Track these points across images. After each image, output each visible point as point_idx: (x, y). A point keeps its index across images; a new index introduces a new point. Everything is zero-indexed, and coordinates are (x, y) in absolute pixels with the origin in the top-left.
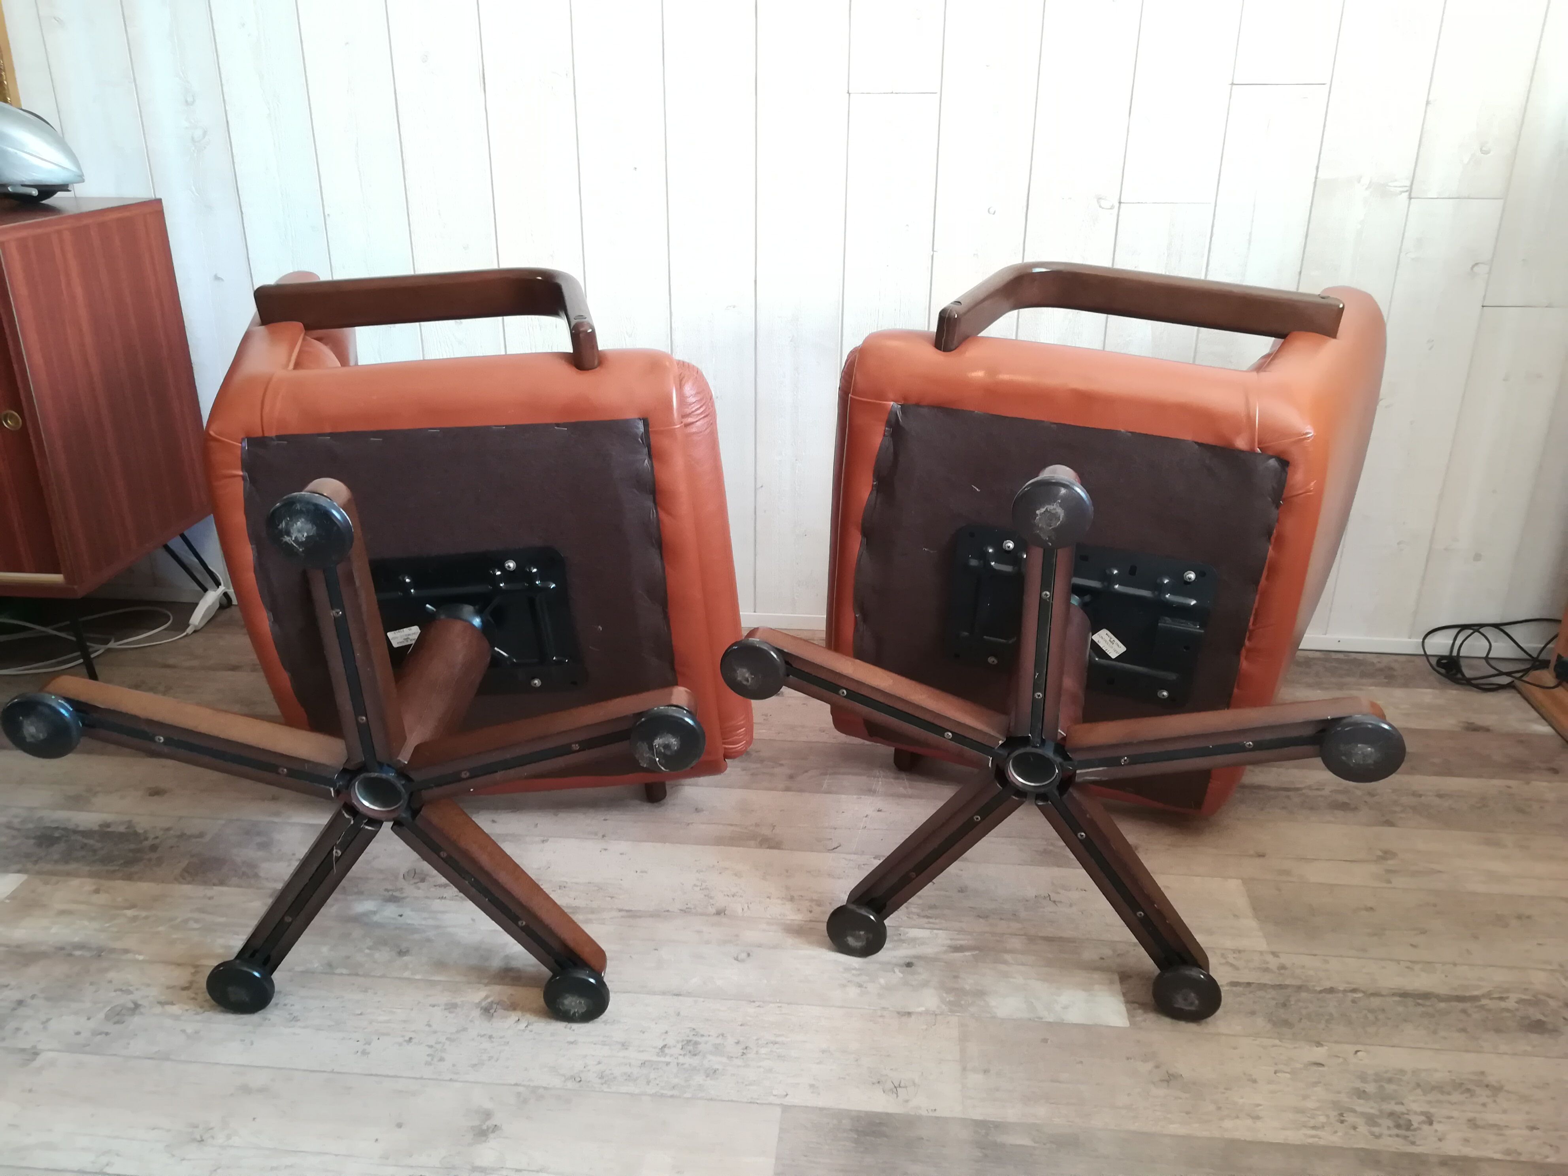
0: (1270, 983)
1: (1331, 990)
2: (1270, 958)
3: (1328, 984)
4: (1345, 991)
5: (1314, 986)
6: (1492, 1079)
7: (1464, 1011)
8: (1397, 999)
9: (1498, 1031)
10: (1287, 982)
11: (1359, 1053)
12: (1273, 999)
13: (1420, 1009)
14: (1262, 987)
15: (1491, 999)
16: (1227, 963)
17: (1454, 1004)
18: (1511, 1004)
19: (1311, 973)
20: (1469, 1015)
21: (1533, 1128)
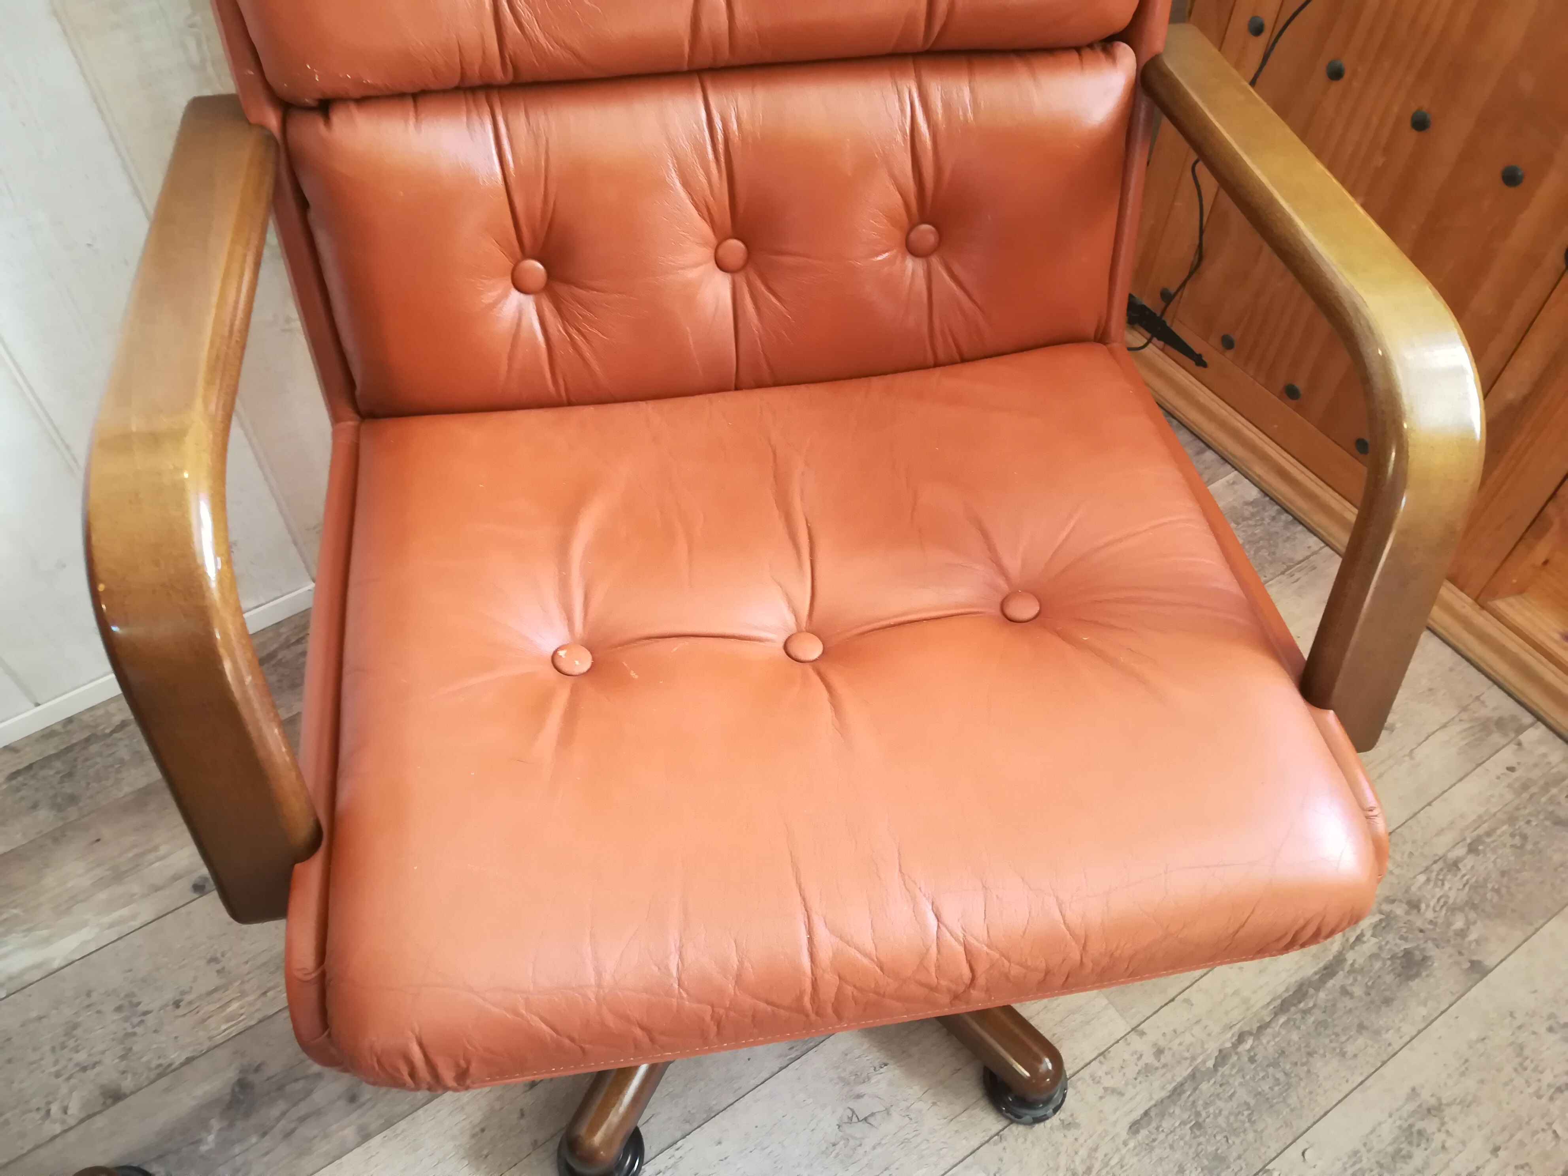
0: (1164, 1094)
1: (1222, 1057)
2: (1138, 1044)
3: (1212, 1048)
4: (1235, 1046)
5: (1204, 1062)
6: (1426, 1097)
7: (1345, 992)
8: (1282, 1019)
9: (1387, 1001)
10: (1179, 1079)
11: (1307, 1153)
12: (1183, 1123)
13: (1311, 1019)
14: (1161, 1108)
15: (1352, 947)
16: (1106, 1089)
17: (1330, 983)
18: (1370, 945)
19: (1188, 1038)
20: (1351, 995)
21: (1496, 1150)
